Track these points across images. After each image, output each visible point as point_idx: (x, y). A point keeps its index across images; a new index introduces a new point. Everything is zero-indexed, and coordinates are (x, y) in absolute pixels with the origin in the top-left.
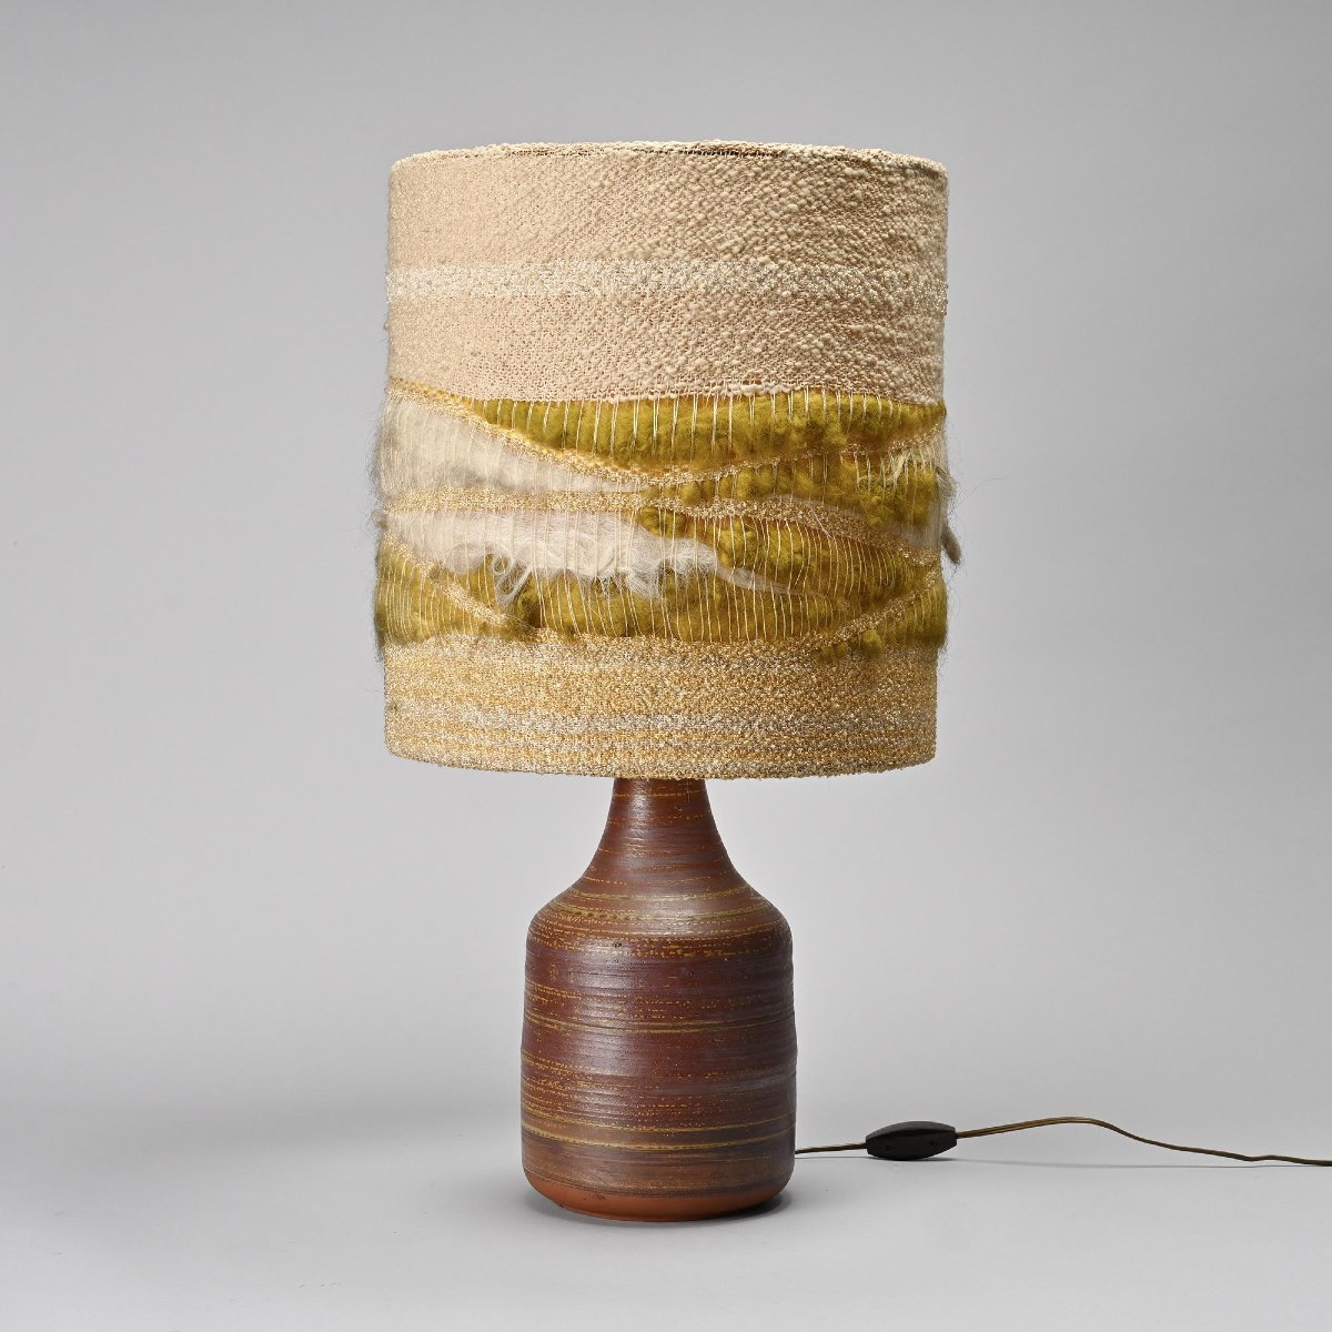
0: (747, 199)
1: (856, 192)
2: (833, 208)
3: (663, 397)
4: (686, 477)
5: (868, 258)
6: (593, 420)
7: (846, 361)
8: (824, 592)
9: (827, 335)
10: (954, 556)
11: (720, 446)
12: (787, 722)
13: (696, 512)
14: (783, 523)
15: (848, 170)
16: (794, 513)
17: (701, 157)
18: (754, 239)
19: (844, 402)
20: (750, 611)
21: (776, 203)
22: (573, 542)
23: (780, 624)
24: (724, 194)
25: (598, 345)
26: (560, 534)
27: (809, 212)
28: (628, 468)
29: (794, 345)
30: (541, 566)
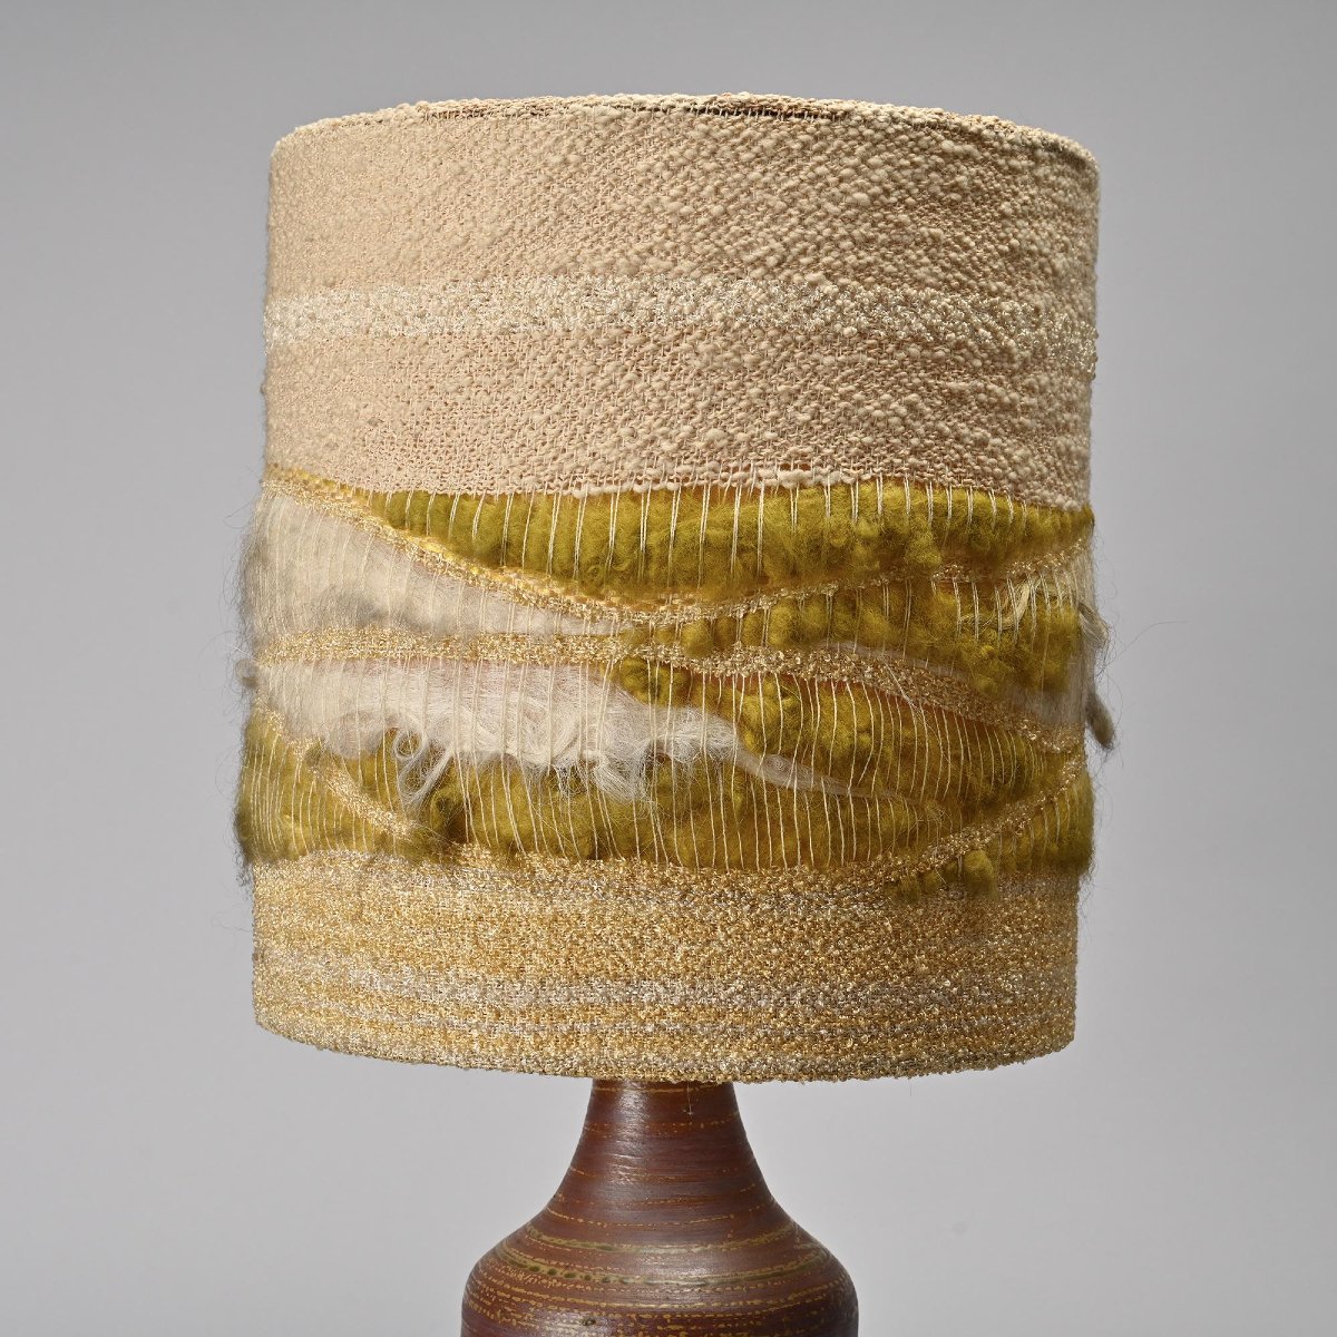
0: (791, 183)
1: (959, 178)
2: (924, 202)
3: (657, 487)
4: (689, 613)
5: (977, 280)
6: (547, 524)
7: (942, 436)
8: (905, 792)
9: (913, 397)
10: (1104, 737)
11: (744, 565)
12: (846, 994)
13: (702, 667)
14: (841, 685)
15: (947, 145)
16: (859, 669)
17: (718, 118)
18: (800, 246)
19: (939, 499)
20: (789, 821)
21: (834, 190)
22: (515, 712)
23: (836, 842)
24: (754, 175)
25: (557, 408)
26: (494, 698)
27: (886, 207)
28: (601, 598)
29: (861, 411)
30: (467, 748)
